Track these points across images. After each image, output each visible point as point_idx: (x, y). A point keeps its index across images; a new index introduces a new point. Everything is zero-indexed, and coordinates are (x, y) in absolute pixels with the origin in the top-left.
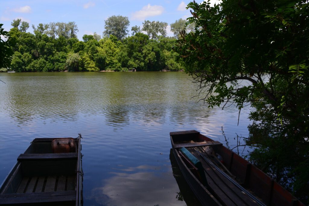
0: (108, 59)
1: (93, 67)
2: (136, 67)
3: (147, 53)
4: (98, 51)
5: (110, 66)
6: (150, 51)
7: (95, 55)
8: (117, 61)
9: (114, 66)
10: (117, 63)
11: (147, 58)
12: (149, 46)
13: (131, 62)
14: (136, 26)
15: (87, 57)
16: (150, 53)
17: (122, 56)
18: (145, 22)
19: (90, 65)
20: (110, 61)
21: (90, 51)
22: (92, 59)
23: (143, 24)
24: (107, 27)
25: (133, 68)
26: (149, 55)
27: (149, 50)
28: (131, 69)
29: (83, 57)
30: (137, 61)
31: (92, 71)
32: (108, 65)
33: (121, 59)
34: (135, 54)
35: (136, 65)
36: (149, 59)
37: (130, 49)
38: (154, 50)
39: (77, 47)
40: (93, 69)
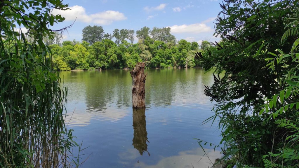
0: (78, 60)
1: (65, 67)
2: (101, 66)
3: (110, 55)
4: (70, 54)
5: (80, 66)
6: (113, 54)
7: (66, 57)
8: (85, 62)
9: (83, 65)
10: (85, 64)
11: (110, 59)
12: (112, 49)
13: (97, 63)
14: (108, 33)
15: (60, 59)
16: (112, 55)
17: (90, 58)
18: (115, 30)
19: (62, 66)
20: (80, 62)
21: (62, 54)
22: (64, 60)
23: (113, 31)
24: (84, 35)
25: (98, 67)
26: (112, 57)
27: (111, 53)
28: (97, 68)
29: (57, 60)
30: (102, 61)
31: (65, 71)
32: (78, 65)
33: (89, 60)
34: (100, 56)
35: (101, 65)
36: (112, 60)
37: (96, 52)
38: (117, 52)
39: (55, 52)
40: (65, 69)
